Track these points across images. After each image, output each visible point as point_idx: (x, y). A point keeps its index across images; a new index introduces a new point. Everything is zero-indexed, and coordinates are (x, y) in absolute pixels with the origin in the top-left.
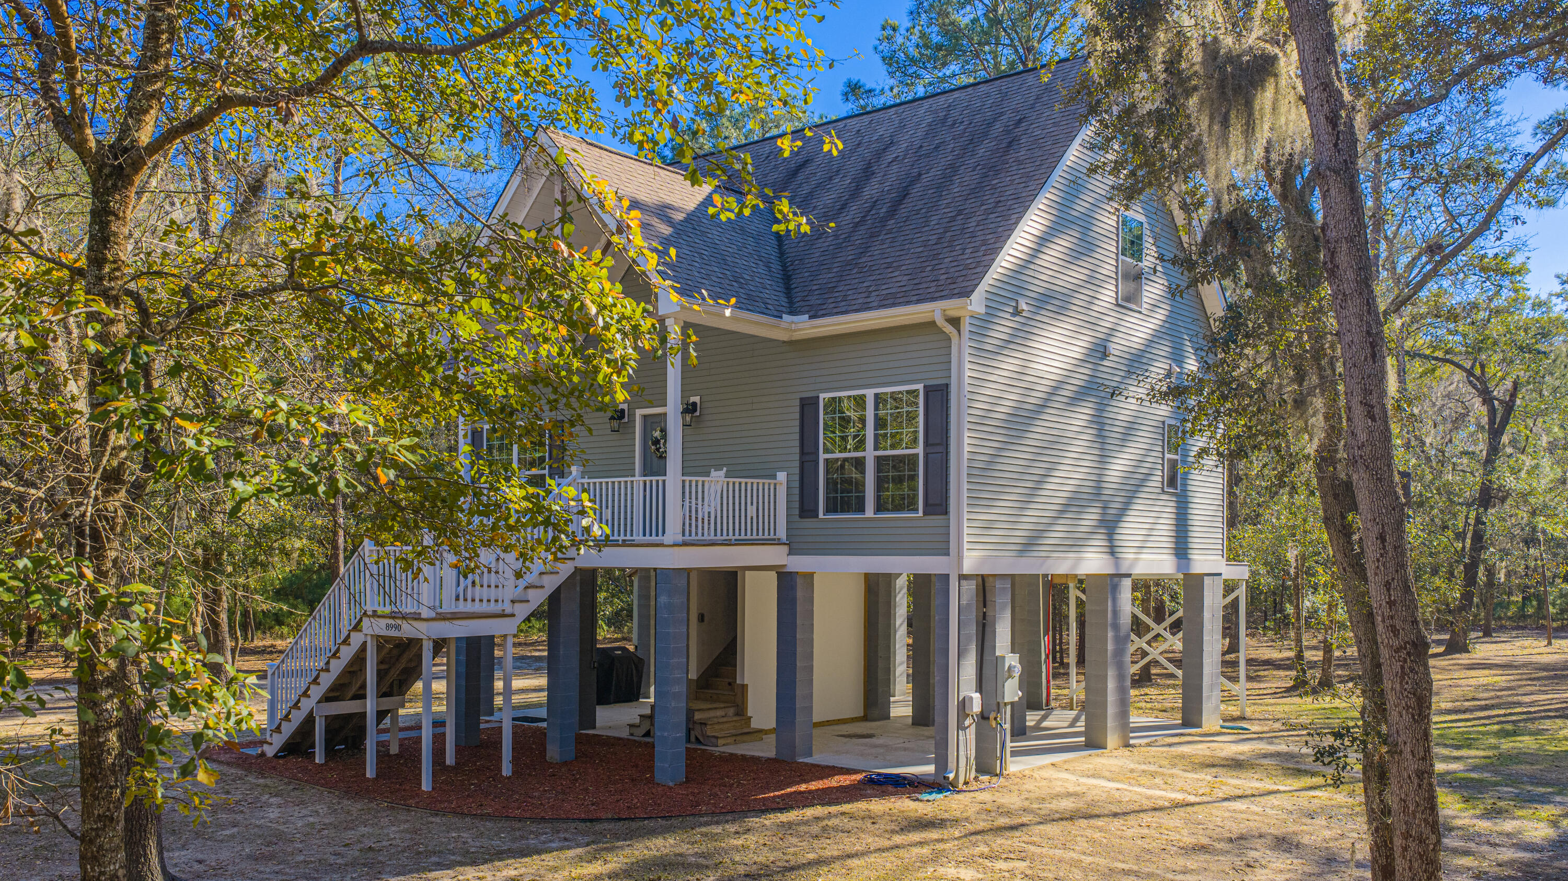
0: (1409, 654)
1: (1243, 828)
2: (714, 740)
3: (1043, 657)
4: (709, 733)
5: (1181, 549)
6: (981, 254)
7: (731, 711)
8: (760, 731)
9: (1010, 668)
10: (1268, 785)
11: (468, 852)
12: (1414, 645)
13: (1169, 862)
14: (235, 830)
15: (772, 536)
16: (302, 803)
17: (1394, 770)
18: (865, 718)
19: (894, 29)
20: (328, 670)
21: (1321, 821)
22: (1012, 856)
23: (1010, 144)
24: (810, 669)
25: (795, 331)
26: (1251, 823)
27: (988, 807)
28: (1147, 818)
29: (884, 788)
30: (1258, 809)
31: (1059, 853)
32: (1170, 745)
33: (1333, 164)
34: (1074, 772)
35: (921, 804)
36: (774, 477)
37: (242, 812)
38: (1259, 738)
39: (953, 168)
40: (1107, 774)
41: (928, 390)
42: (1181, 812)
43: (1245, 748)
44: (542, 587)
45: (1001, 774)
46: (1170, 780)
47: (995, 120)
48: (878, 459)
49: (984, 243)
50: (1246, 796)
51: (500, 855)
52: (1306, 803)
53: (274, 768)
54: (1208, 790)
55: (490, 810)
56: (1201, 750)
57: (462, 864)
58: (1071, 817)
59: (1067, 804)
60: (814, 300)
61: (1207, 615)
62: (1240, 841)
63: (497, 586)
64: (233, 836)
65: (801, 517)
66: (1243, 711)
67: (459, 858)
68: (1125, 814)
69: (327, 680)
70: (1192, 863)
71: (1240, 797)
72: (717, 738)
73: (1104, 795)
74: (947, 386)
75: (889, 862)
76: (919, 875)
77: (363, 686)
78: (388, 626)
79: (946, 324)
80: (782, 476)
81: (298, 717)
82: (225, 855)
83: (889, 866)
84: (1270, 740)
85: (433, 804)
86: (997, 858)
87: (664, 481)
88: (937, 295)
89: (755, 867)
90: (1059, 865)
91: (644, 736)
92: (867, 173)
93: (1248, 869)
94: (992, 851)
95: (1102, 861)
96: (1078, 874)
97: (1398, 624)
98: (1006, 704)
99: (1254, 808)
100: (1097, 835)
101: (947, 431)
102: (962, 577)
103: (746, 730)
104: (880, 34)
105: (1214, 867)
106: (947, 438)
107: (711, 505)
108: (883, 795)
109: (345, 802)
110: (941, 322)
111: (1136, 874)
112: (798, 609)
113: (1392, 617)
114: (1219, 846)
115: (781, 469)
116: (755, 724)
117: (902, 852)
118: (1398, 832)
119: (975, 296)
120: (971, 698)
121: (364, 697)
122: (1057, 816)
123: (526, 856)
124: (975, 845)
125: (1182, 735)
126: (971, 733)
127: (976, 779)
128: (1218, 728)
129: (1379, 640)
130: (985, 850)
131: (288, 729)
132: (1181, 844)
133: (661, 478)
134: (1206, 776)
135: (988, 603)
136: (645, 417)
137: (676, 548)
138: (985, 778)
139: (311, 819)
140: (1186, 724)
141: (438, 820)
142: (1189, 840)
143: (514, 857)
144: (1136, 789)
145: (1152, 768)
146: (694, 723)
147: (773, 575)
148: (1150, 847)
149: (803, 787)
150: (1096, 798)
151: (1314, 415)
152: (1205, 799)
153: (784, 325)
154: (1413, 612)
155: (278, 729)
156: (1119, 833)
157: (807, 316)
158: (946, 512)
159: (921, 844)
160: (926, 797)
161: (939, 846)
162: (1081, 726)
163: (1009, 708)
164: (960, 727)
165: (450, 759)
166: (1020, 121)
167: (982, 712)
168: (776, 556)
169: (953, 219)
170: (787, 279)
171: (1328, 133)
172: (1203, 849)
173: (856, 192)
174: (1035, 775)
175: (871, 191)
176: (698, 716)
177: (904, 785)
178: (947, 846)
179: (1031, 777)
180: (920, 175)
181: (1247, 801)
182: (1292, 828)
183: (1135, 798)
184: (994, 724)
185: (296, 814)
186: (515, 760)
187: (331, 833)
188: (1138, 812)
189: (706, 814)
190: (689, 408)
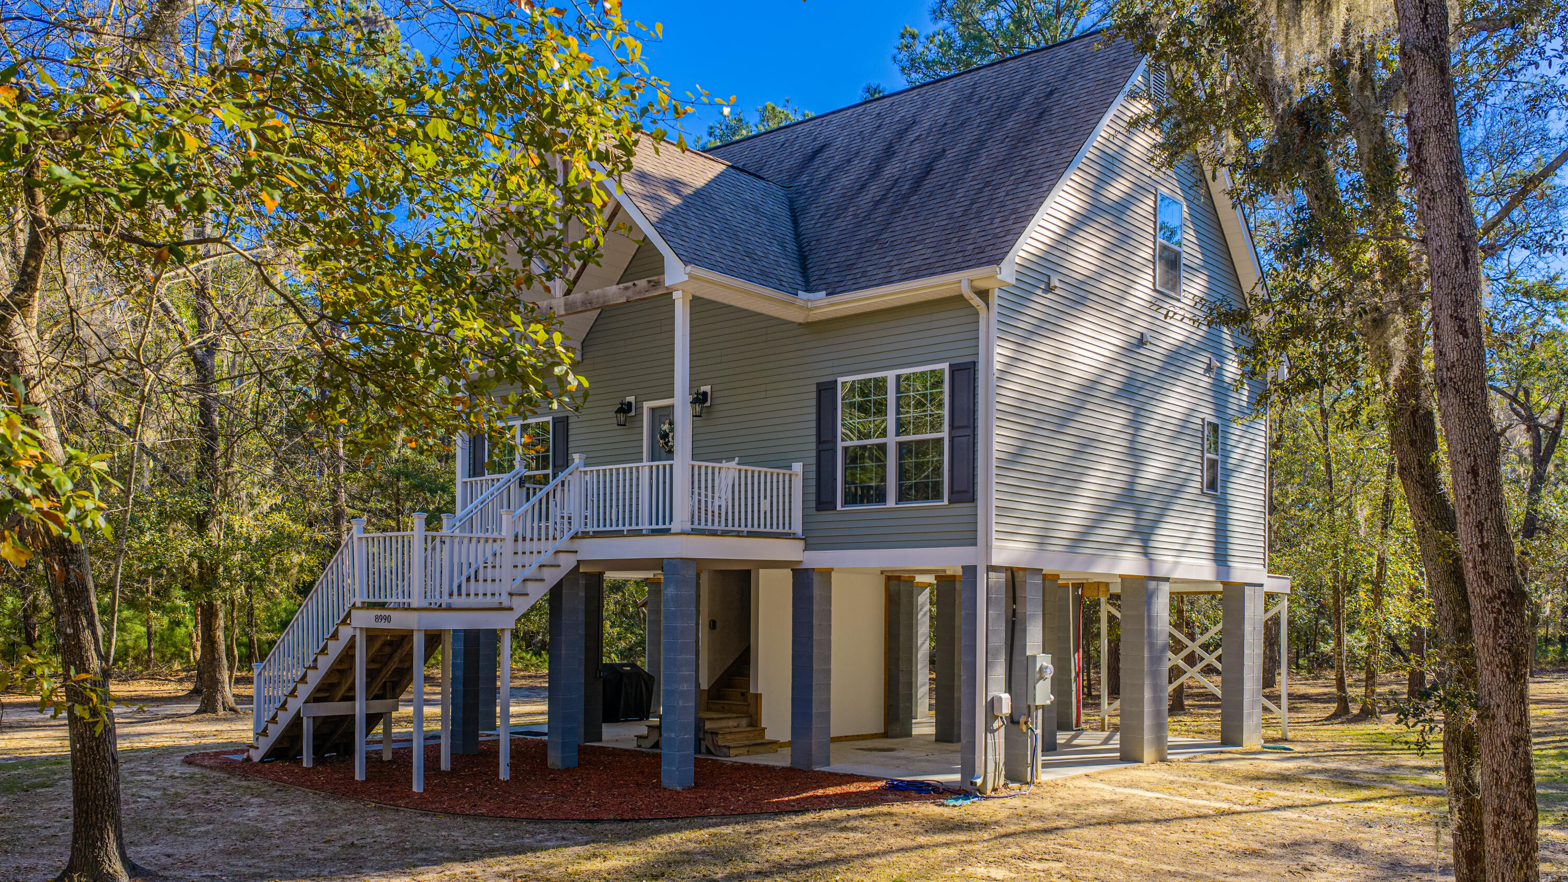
0: (1503, 604)
1: (1296, 835)
2: (725, 750)
3: (1073, 675)
4: (720, 743)
5: (1221, 555)
6: (1011, 222)
7: (744, 722)
8: (775, 742)
9: (1041, 668)
10: (1319, 797)
11: (457, 849)
12: (1510, 593)
13: (1219, 865)
14: (211, 827)
15: (787, 530)
16: (285, 802)
17: (1485, 738)
18: (885, 735)
19: (913, 37)
20: (315, 668)
21: (1380, 830)
22: (1047, 857)
23: (1041, 115)
24: (828, 672)
25: (811, 309)
26: (1304, 831)
27: (1019, 812)
28: (1191, 825)
29: (906, 794)
30: (1312, 818)
31: (1098, 855)
32: (1210, 762)
33: (1422, 42)
34: (1110, 783)
35: (946, 809)
36: (789, 467)
37: (220, 810)
38: (1303, 757)
39: (981, 142)
40: (1146, 785)
41: (954, 369)
42: (1228, 820)
43: (1291, 765)
44: (542, 580)
45: (1032, 782)
46: (1213, 791)
47: (1024, 93)
48: (900, 445)
49: (1014, 211)
50: (1297, 806)
51: (492, 852)
52: (1362, 814)
53: (259, 772)
54: (1255, 800)
55: (484, 811)
56: (1244, 766)
57: (449, 860)
58: (1110, 822)
59: (1105, 811)
60: (831, 278)
61: (1248, 628)
62: (1295, 847)
63: (493, 580)
64: (207, 833)
65: (818, 509)
66: (1284, 734)
67: (447, 855)
68: (1167, 820)
69: (314, 679)
70: (1244, 866)
71: (1289, 807)
72: (729, 748)
73: (1144, 803)
74: (974, 364)
75: (913, 861)
76: (946, 873)
77: (352, 687)
78: (377, 618)
79: (974, 296)
80: (797, 467)
81: (285, 718)
82: (196, 849)
83: (912, 865)
84: (1317, 759)
85: (423, 805)
86: (1030, 859)
87: (671, 466)
88: (964, 265)
89: (767, 865)
90: (1099, 866)
91: (652, 747)
92: (889, 152)
93: (1305, 873)
94: (1025, 851)
95: (1145, 863)
96: (1119, 875)
97: (1492, 569)
98: (1037, 708)
99: (1305, 817)
100: (1138, 839)
101: (974, 412)
102: (991, 568)
103: (759, 741)
104: (898, 42)
105: (1268, 870)
106: (975, 420)
107: (722, 496)
108: (906, 799)
109: (331, 802)
110: (967, 293)
111: (1184, 875)
112: (815, 608)
113: (1485, 563)
114: (1271, 851)
115: (797, 460)
116: (769, 736)
117: (926, 852)
118: (1489, 808)
119: (1004, 264)
120: (1001, 698)
121: (352, 699)
122: (1095, 821)
123: (520, 853)
124: (1006, 846)
125: (1221, 752)
126: (1000, 736)
127: (1005, 785)
128: (1259, 748)
129: (1469, 590)
130: (1018, 851)
131: (275, 731)
132: (1231, 849)
133: (667, 463)
134: (1251, 789)
135: (1018, 600)
136: (653, 410)
137: (684, 537)
138: (1016, 785)
139: (293, 818)
140: (1225, 743)
141: (428, 819)
142: (1239, 845)
143: (507, 854)
144: (1176, 798)
145: (1193, 780)
146: (705, 732)
147: (788, 573)
148: (1197, 850)
149: (820, 792)
150: (1135, 805)
151: (1396, 334)
152: (1251, 808)
153: (799, 302)
154: (1509, 558)
155: (264, 733)
156: (1162, 837)
157: (824, 293)
158: (973, 500)
159: (947, 844)
160: (952, 802)
161: (967, 847)
162: (1116, 742)
163: (1040, 712)
164: (989, 729)
165: (445, 764)
166: (1051, 93)
167: (1011, 715)
168: (791, 551)
169: (981, 190)
170: (803, 260)
171: (1415, 7)
172: (1255, 853)
173: (876, 171)
174: (1068, 784)
175: (891, 170)
176: (708, 725)
177: (928, 792)
178: (975, 847)
179: (1064, 786)
180: (944, 151)
181: (1298, 810)
182: (1349, 836)
183: (1177, 806)
184: (1024, 728)
185: (277, 813)
186: (513, 767)
187: (313, 830)
188: (1181, 819)
189: (716, 816)
190: (700, 399)
